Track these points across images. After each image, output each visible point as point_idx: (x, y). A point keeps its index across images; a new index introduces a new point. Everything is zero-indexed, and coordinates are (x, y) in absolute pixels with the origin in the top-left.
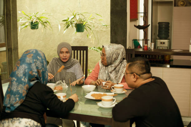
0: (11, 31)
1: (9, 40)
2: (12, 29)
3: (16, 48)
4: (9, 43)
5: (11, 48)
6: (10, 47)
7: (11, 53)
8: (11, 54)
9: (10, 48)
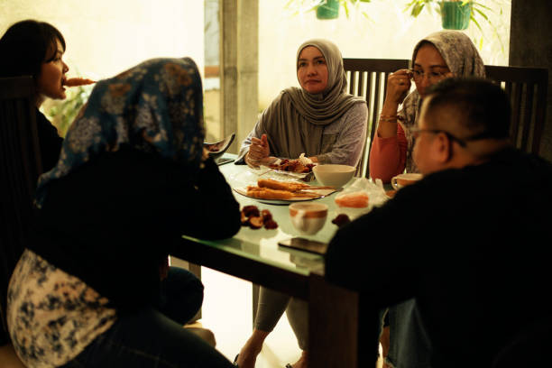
0: (236, 16)
1: (228, 44)
2: (239, 12)
3: (252, 71)
4: (229, 53)
5: (235, 69)
6: (232, 65)
7: (233, 82)
8: (235, 86)
9: (229, 68)
